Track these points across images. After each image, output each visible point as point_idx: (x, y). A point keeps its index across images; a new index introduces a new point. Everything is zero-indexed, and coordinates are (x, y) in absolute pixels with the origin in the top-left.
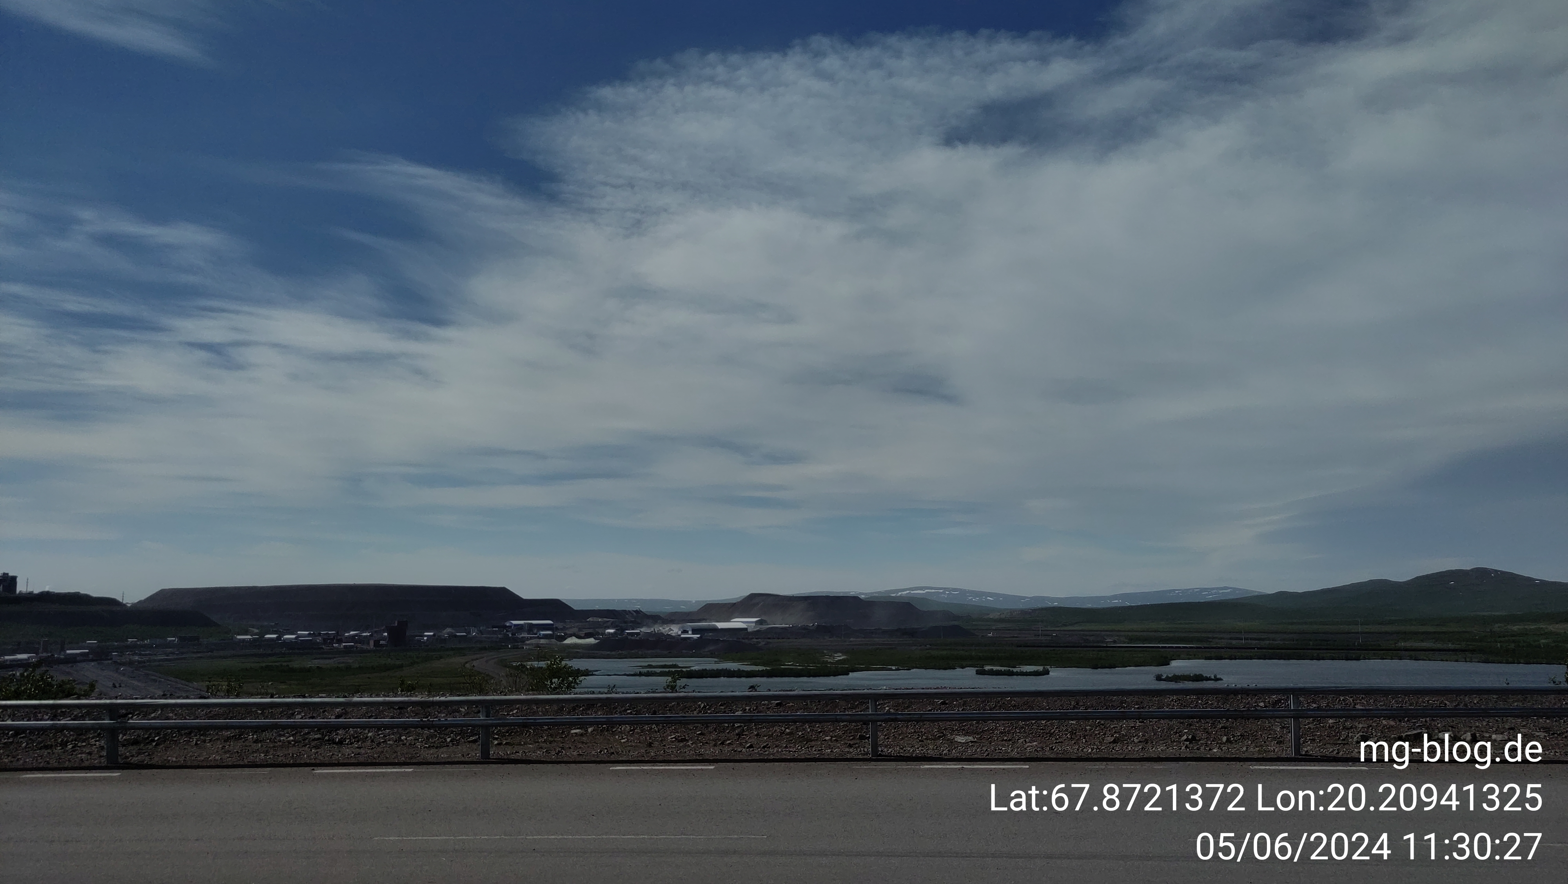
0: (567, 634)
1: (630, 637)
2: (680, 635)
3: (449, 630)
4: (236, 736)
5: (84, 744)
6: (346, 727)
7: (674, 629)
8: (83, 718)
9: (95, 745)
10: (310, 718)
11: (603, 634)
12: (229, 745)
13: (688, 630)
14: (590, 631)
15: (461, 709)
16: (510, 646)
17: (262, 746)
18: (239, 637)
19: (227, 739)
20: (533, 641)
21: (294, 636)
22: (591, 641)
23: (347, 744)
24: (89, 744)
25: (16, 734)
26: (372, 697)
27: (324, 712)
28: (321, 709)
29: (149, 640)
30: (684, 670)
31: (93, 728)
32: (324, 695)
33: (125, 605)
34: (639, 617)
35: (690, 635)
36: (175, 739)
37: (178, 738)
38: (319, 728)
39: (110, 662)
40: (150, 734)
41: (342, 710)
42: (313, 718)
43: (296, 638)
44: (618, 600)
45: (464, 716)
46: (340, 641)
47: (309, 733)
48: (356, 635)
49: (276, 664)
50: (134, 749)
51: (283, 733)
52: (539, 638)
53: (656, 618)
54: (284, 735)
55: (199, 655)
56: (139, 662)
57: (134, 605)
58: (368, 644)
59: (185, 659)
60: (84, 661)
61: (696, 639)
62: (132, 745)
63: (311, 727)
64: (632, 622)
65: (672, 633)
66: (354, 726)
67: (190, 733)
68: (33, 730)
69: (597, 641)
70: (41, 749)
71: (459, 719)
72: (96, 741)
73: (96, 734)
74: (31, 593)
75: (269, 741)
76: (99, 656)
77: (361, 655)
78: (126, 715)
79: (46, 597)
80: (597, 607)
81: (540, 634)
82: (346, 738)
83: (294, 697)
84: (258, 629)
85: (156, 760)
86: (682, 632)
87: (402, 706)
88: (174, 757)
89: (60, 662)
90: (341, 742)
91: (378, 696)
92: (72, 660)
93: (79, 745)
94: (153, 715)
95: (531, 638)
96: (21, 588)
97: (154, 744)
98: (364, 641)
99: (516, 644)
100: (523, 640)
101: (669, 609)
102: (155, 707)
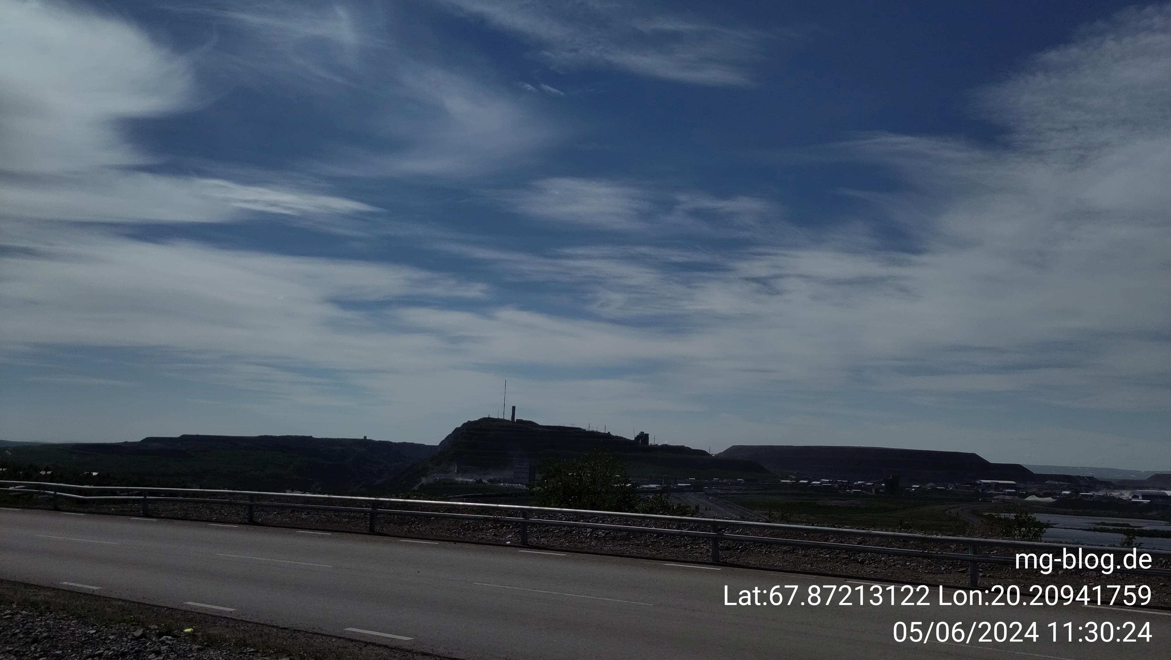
0: (1028, 492)
1: (1084, 498)
2: (1130, 500)
3: (931, 484)
4: (791, 550)
5: (697, 547)
6: (865, 551)
7: (1124, 494)
8: (695, 529)
9: (704, 548)
10: (839, 543)
11: (1060, 494)
12: (787, 557)
13: (1138, 495)
14: (1048, 491)
15: (950, 546)
16: (980, 500)
17: (808, 559)
18: (783, 481)
19: (785, 552)
20: (1000, 497)
21: (819, 483)
22: (1049, 499)
23: (867, 564)
24: (700, 547)
25: (658, 537)
26: (883, 531)
27: (849, 539)
28: (847, 537)
29: (726, 480)
30: (1136, 529)
31: (702, 537)
32: (848, 527)
33: (711, 455)
34: (1092, 482)
35: (1140, 500)
36: (752, 549)
37: (753, 548)
38: (847, 550)
39: (703, 493)
40: (736, 544)
41: (862, 538)
42: (842, 542)
43: (820, 484)
44: (1072, 467)
45: (954, 552)
46: (851, 488)
47: (839, 553)
48: (862, 484)
49: (808, 501)
50: (727, 553)
51: (822, 551)
52: (1004, 494)
53: (1108, 485)
54: (822, 553)
55: (758, 492)
56: (721, 494)
57: (717, 456)
58: (871, 491)
59: (748, 494)
60: (688, 491)
61: (1146, 504)
62: (726, 550)
63: (841, 549)
64: (1086, 486)
65: (1123, 497)
66: (871, 551)
67: (761, 546)
68: (668, 534)
69: (1055, 500)
70: (672, 547)
71: (950, 553)
72: (704, 546)
73: (704, 541)
74: (657, 445)
75: (812, 556)
76: (696, 488)
77: (867, 499)
78: (721, 530)
79: (665, 448)
80: (1054, 473)
81: (1005, 492)
82: (865, 560)
83: (828, 526)
84: (795, 476)
85: (741, 562)
86: (1132, 497)
87: (906, 540)
88: (752, 561)
89: (674, 491)
90: (862, 562)
91: (887, 530)
92: (681, 490)
93: (694, 547)
94: (737, 531)
95: (998, 494)
96: (651, 442)
97: (739, 551)
98: (868, 489)
99: (986, 498)
100: (991, 495)
101: (1119, 477)
102: (738, 526)
